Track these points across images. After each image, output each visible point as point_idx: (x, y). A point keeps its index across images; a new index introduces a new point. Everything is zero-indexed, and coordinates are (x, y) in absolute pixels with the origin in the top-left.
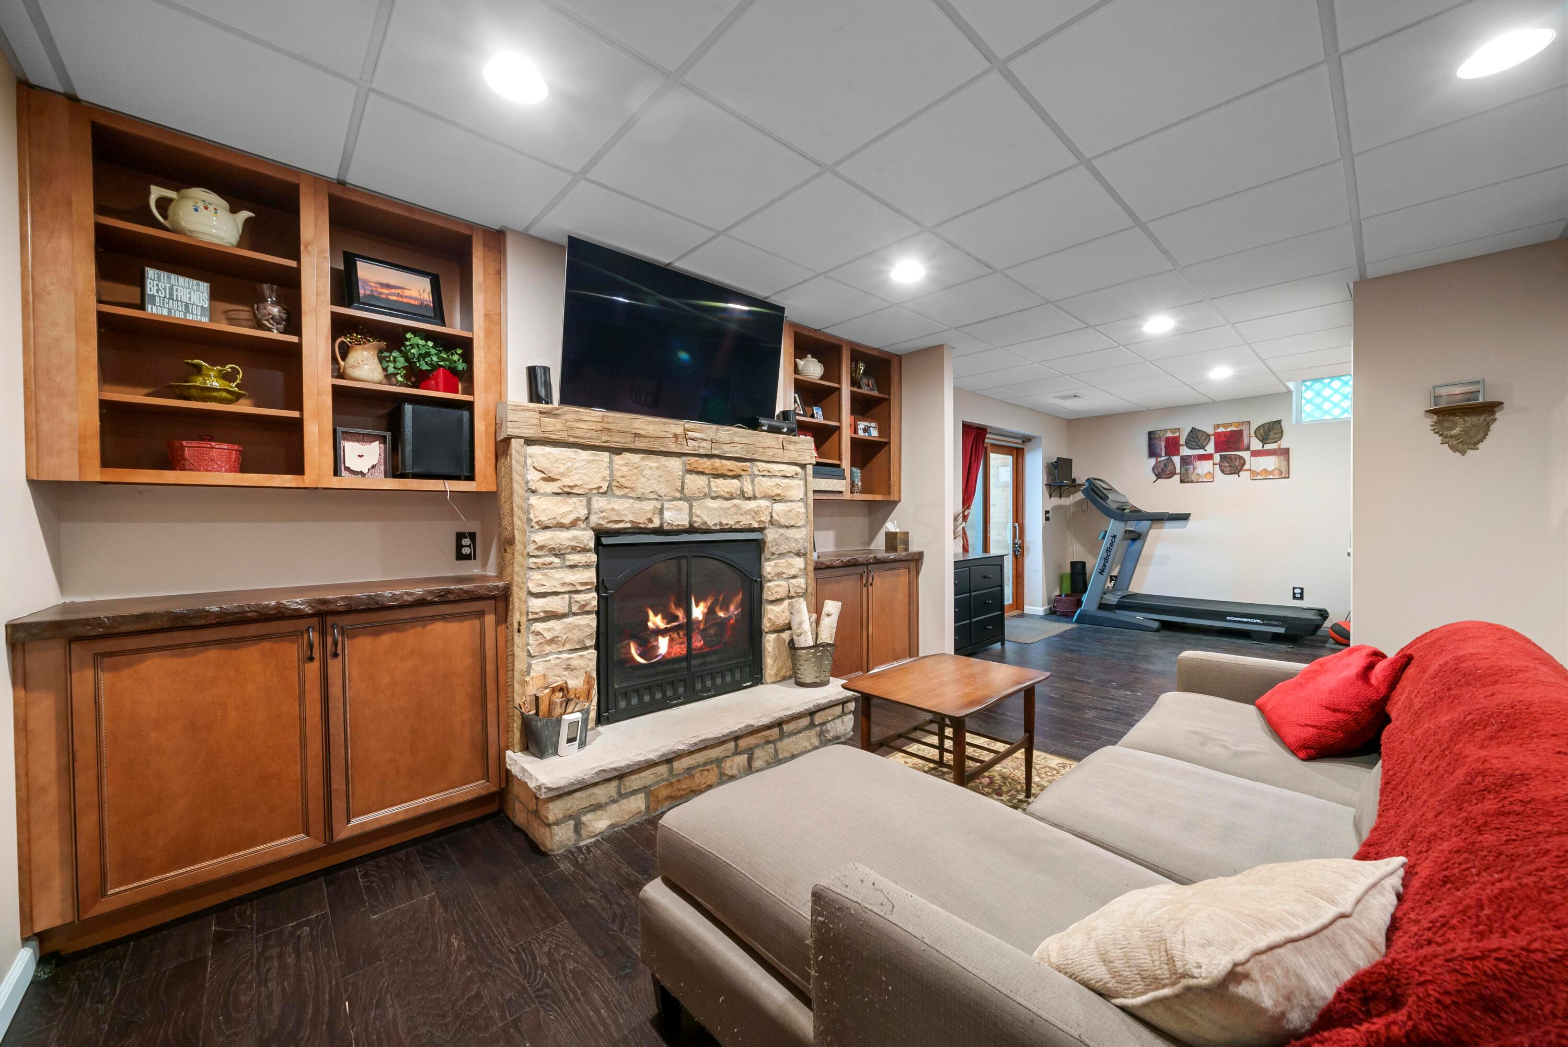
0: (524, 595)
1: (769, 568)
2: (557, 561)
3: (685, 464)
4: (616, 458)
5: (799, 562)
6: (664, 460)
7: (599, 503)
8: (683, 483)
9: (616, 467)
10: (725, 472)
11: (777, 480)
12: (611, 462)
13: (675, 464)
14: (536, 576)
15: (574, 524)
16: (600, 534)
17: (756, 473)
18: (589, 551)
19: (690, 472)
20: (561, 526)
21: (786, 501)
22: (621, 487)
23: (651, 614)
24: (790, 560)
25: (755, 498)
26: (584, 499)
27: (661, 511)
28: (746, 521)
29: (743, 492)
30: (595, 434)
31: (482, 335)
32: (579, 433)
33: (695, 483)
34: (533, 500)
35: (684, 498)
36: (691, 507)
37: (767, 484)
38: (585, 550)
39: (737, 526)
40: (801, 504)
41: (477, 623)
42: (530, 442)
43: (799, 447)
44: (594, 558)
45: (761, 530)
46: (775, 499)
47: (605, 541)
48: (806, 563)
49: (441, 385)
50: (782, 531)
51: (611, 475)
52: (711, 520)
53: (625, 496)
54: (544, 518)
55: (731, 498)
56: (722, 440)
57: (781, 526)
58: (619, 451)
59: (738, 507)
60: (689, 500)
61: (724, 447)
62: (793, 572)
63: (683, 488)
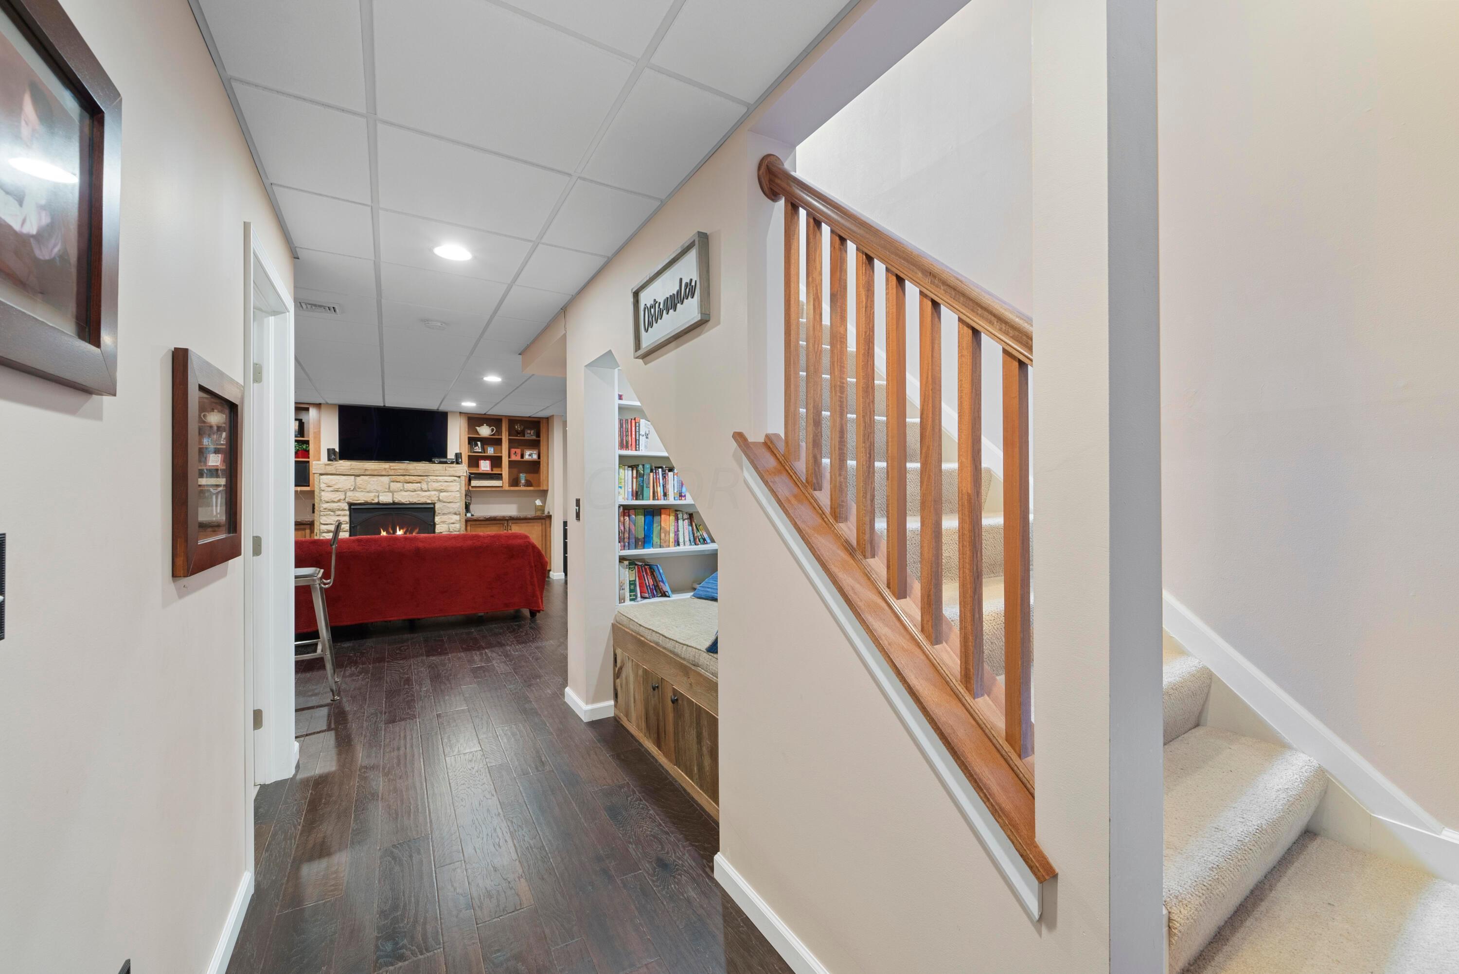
0: (318, 524)
1: (437, 519)
2: (332, 513)
3: (390, 479)
4: (358, 478)
5: (457, 518)
6: (380, 478)
7: (349, 494)
8: (389, 486)
9: (357, 481)
10: (411, 481)
11: (441, 483)
12: (355, 479)
13: (386, 480)
14: (324, 518)
15: (339, 501)
16: (350, 505)
17: (429, 480)
18: (345, 510)
19: (393, 482)
20: (334, 502)
21: (448, 492)
22: (359, 488)
24: (450, 516)
25: (429, 491)
26: (344, 493)
27: (378, 496)
28: (423, 500)
29: (422, 489)
30: (347, 471)
31: (312, 439)
32: (343, 470)
33: (394, 486)
34: (323, 493)
35: (390, 492)
36: (393, 495)
37: (436, 485)
38: (343, 510)
39: (419, 502)
40: (459, 493)
41: (303, 532)
42: (321, 474)
43: (457, 469)
44: (348, 513)
45: (434, 504)
46: (441, 491)
47: (352, 507)
48: (460, 518)
49: (300, 456)
50: (445, 504)
51: (355, 484)
52: (404, 500)
53: (362, 491)
54: (326, 499)
55: (415, 491)
56: (409, 469)
57: (444, 502)
58: (359, 476)
59: (418, 495)
60: (393, 492)
61: (411, 471)
62: (452, 521)
63: (389, 488)
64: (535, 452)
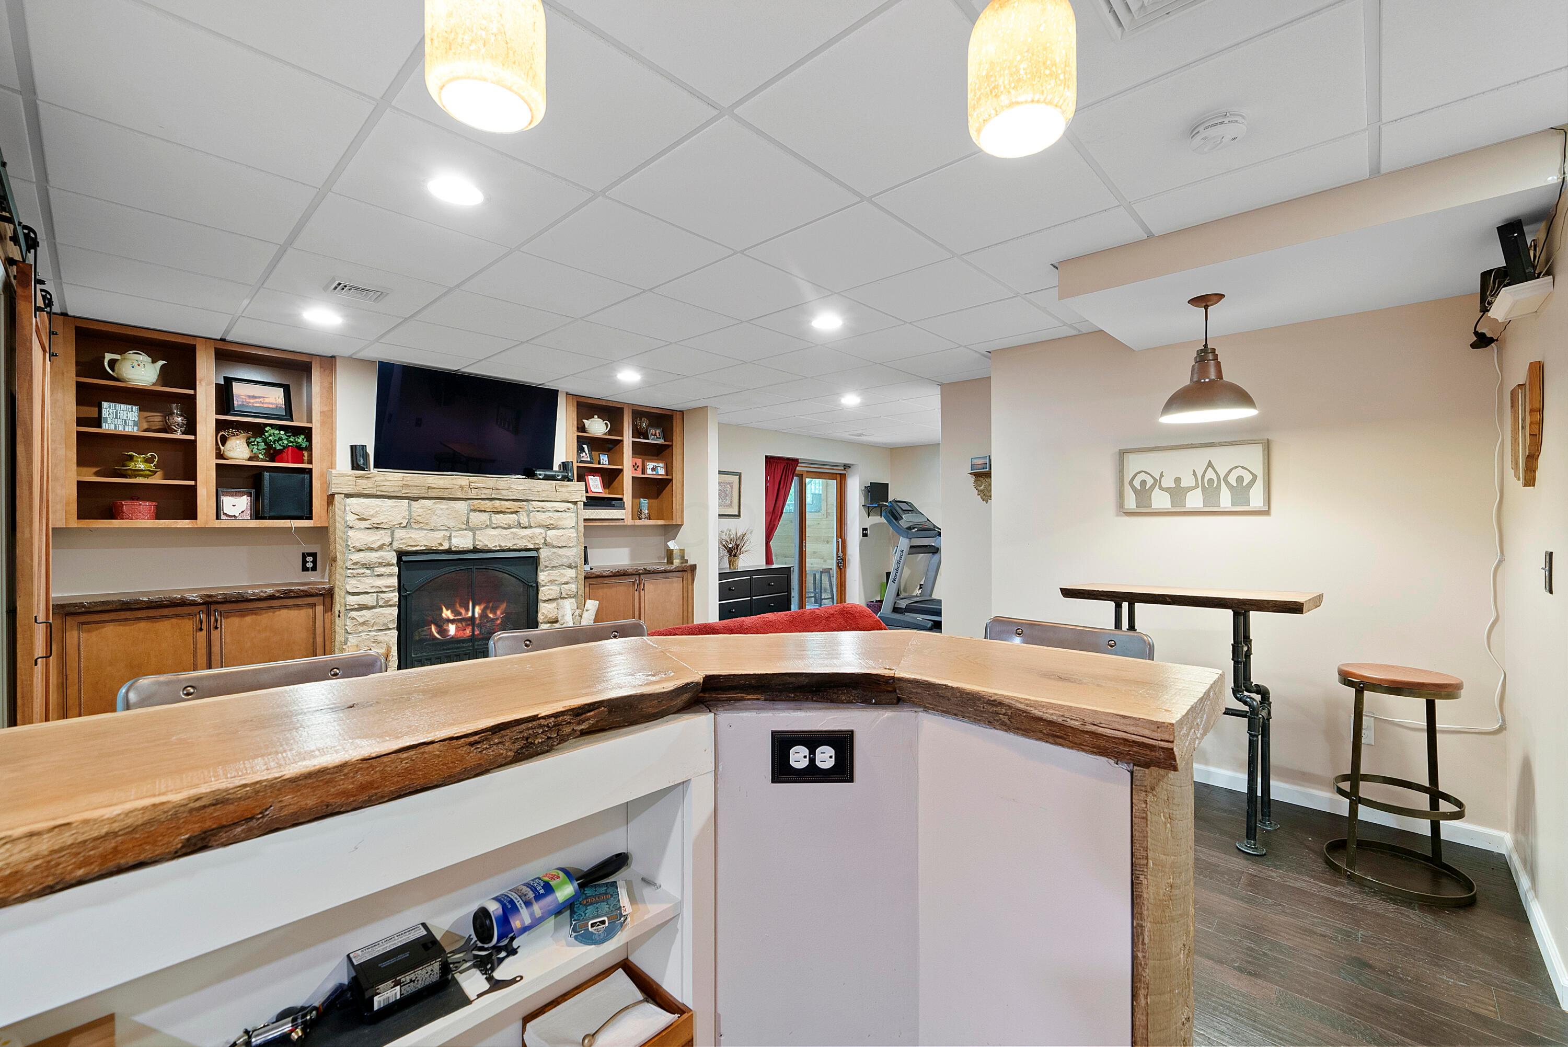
0: (343, 594)
1: (542, 577)
2: (368, 571)
3: (469, 505)
4: (413, 503)
5: (571, 573)
6: (452, 503)
7: (399, 534)
8: (468, 519)
9: (413, 509)
10: (503, 510)
11: (550, 514)
12: (410, 506)
13: (462, 506)
14: (353, 581)
15: (381, 548)
16: (400, 554)
17: (531, 509)
18: (393, 565)
19: (474, 510)
20: (371, 549)
21: (558, 529)
22: (418, 522)
23: (444, 609)
24: (562, 571)
25: (531, 527)
26: (389, 532)
27: (450, 538)
28: (521, 544)
29: (519, 523)
30: (397, 489)
31: (318, 425)
32: (384, 489)
33: (478, 519)
34: (351, 533)
35: (471, 529)
36: (474, 535)
37: (541, 517)
38: (389, 565)
39: (515, 547)
40: (573, 530)
41: (311, 610)
42: (348, 496)
43: (569, 489)
44: (396, 570)
45: (537, 550)
46: (549, 527)
47: (404, 558)
48: (577, 573)
49: (290, 459)
50: (555, 550)
51: (410, 513)
52: (492, 544)
53: (421, 529)
54: (358, 545)
55: (510, 527)
56: (500, 488)
57: (554, 547)
58: (416, 499)
59: (515, 534)
60: (473, 530)
61: (503, 492)
62: (565, 580)
63: (468, 522)
64: (661, 465)
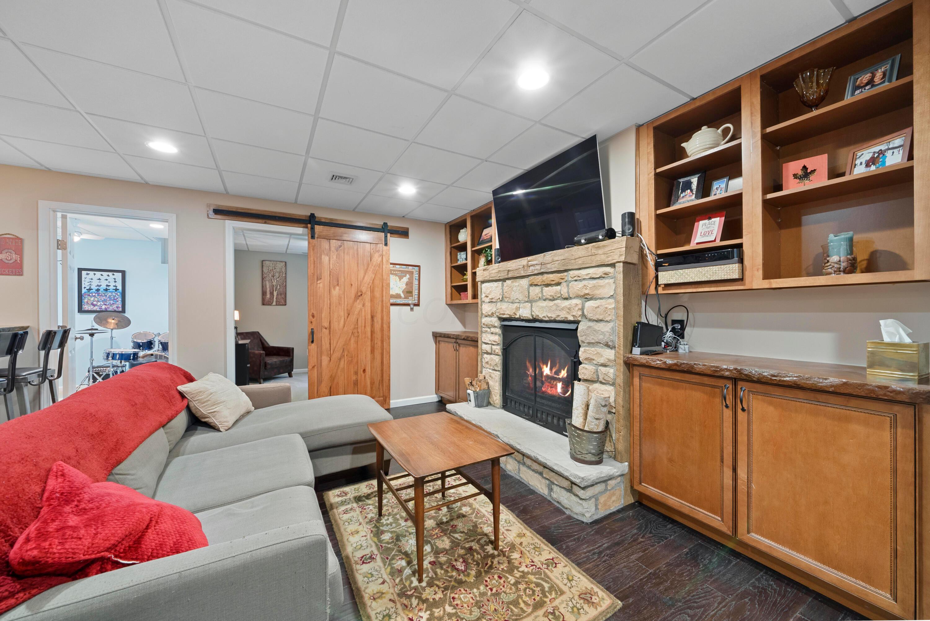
0: (481, 342)
1: (581, 352)
2: (490, 330)
3: (529, 281)
4: (505, 284)
5: (610, 354)
6: (521, 281)
7: (499, 306)
8: (528, 293)
9: (504, 288)
10: (549, 283)
11: (586, 282)
12: (503, 286)
13: (525, 282)
14: (484, 335)
15: (494, 315)
16: (502, 319)
17: (569, 279)
18: (498, 327)
19: (531, 285)
20: (490, 316)
21: (596, 299)
22: (506, 297)
24: (601, 350)
25: (571, 298)
26: (496, 305)
27: (520, 309)
28: (563, 315)
29: (562, 295)
30: (496, 275)
33: (534, 292)
34: (484, 305)
36: (532, 306)
37: (577, 287)
38: (495, 326)
39: (559, 319)
40: (611, 301)
42: (482, 282)
43: (607, 249)
44: (500, 330)
45: (578, 322)
46: (586, 298)
47: (503, 323)
48: (615, 356)
50: (591, 324)
51: (503, 291)
52: (542, 314)
53: (508, 302)
54: (485, 312)
55: (554, 300)
56: (547, 262)
57: (591, 320)
58: (504, 280)
59: (557, 305)
60: (531, 301)
61: (549, 266)
62: (602, 361)
63: (529, 296)
64: (897, 142)
